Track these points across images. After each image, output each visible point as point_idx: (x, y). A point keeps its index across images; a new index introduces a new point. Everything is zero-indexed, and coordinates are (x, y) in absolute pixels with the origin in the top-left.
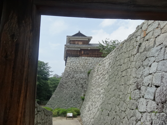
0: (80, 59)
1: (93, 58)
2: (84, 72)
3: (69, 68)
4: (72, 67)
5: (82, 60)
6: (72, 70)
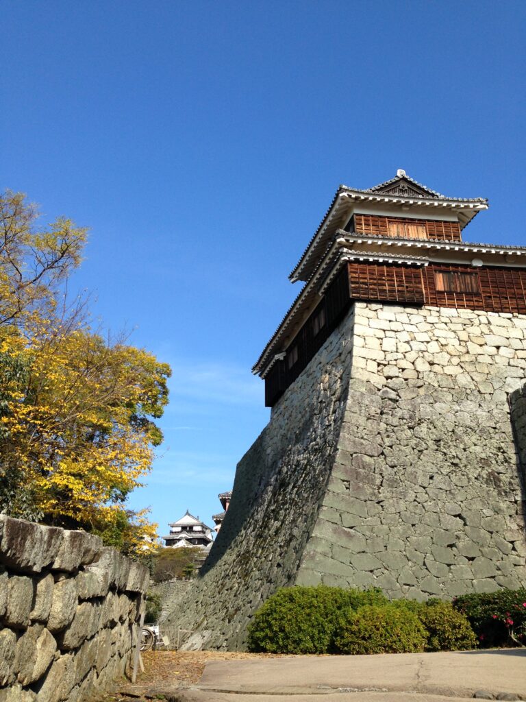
0: (435, 320)
1: (509, 319)
2: (476, 393)
3: (379, 364)
4: (394, 363)
5: (446, 324)
6: (397, 377)
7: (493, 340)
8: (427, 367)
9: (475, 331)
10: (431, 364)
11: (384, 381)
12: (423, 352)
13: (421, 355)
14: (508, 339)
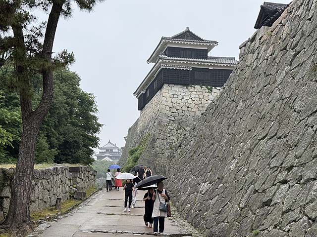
0: (192, 90)
1: (219, 90)
3: (170, 108)
4: (175, 107)
5: (196, 92)
6: (176, 112)
7: (211, 98)
8: (186, 108)
9: (206, 94)
11: (171, 114)
12: (185, 103)
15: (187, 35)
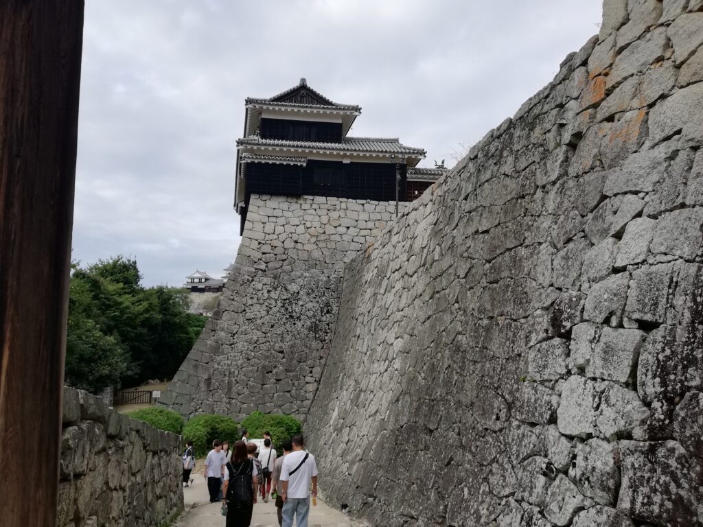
0: (307, 207)
1: (363, 205)
2: (323, 263)
3: (260, 243)
4: (269, 242)
5: (315, 210)
6: (270, 253)
7: (346, 222)
8: (293, 244)
9: (334, 215)
10: (296, 242)
11: (260, 256)
12: (291, 233)
13: (290, 235)
14: (357, 221)
15: (302, 94)
